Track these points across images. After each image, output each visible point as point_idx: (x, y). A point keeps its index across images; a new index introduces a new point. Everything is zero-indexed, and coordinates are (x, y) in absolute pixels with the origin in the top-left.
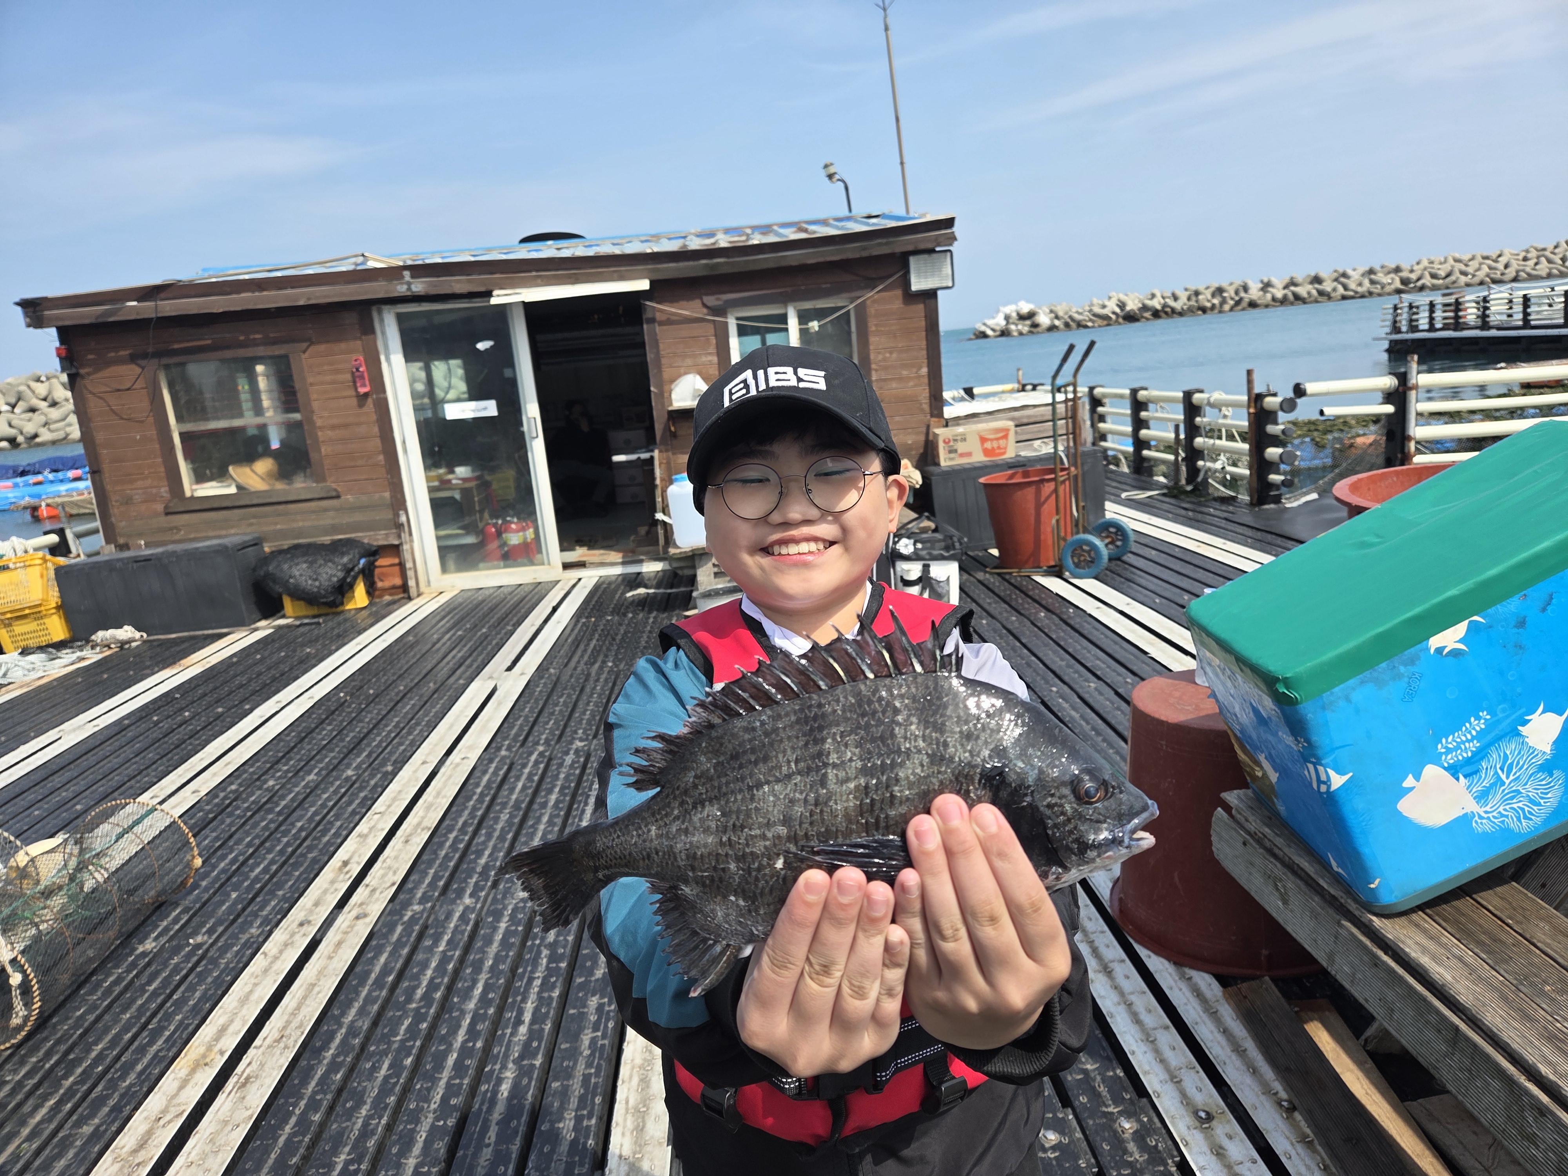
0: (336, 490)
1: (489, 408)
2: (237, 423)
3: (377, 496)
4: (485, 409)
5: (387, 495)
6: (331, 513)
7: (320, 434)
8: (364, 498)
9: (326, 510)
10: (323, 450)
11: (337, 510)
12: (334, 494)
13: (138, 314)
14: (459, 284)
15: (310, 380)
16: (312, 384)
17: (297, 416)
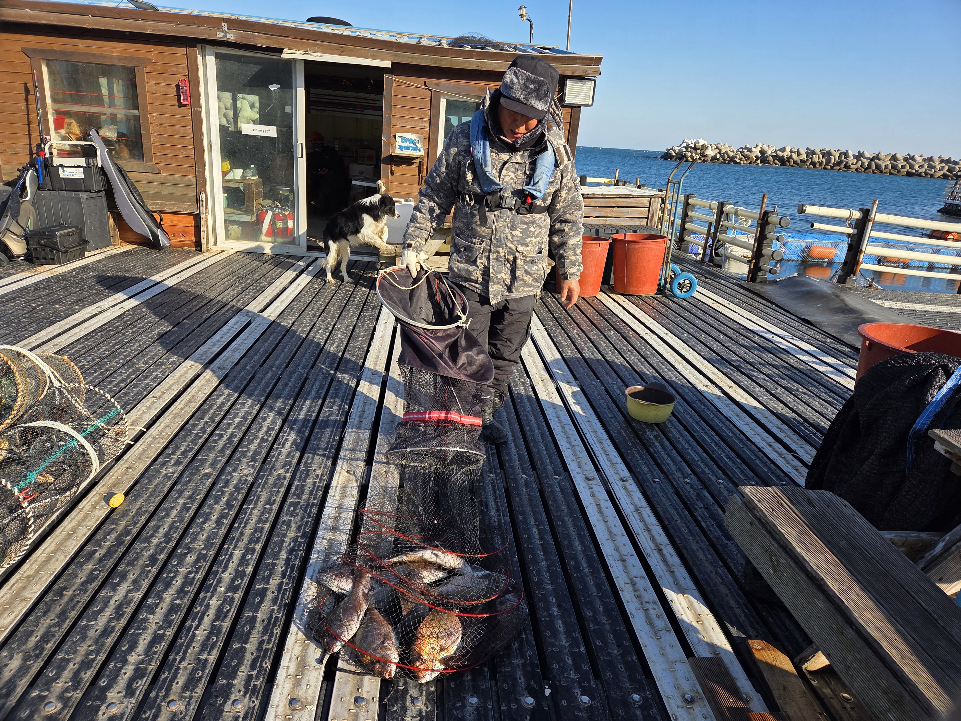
0: (159, 169)
1: (271, 131)
2: (94, 109)
3: (187, 178)
4: (269, 131)
5: (194, 179)
6: (154, 185)
7: (151, 128)
8: (178, 178)
9: (150, 182)
10: (152, 139)
11: (158, 183)
12: (157, 172)
13: (31, 18)
14: (262, 41)
15: (148, 87)
16: (149, 92)
17: (136, 112)
